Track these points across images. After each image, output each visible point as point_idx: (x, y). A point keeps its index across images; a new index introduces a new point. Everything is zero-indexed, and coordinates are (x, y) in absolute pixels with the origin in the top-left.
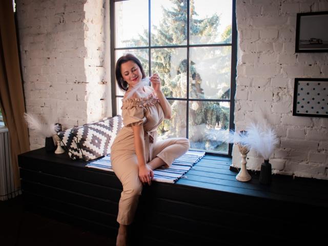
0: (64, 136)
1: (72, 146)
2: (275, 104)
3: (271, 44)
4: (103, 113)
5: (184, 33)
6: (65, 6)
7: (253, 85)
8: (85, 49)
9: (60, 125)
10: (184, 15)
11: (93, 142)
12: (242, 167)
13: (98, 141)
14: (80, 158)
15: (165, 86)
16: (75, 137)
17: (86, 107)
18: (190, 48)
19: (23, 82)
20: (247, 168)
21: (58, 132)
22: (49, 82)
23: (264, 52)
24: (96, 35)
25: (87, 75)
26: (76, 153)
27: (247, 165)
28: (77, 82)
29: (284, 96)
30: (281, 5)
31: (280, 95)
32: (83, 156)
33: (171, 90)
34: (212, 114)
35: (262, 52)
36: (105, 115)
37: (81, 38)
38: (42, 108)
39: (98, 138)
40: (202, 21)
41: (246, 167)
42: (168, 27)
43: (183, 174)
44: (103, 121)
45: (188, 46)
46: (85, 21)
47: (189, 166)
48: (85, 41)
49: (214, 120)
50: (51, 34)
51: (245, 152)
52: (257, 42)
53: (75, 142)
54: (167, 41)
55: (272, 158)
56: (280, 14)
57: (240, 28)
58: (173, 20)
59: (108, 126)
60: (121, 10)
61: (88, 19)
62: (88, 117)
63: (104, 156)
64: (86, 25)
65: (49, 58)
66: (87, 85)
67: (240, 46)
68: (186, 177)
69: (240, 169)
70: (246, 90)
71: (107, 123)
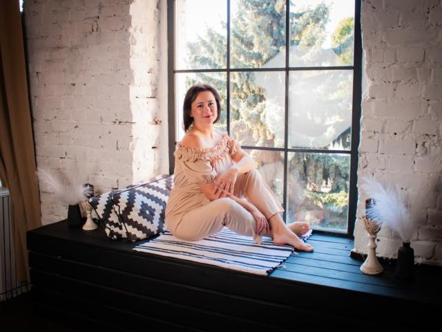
0: (98, 204)
1: (110, 219)
2: (419, 158)
3: (413, 71)
4: (156, 168)
5: (272, 35)
6: (100, 7)
7: (386, 130)
8: (131, 72)
9: (91, 186)
10: (271, 5)
11: (142, 213)
12: (369, 252)
13: (150, 212)
14: (123, 236)
15: (240, 120)
16: (115, 206)
17: (132, 160)
18: (290, 72)
19: (33, 120)
20: (377, 255)
21: (89, 197)
22: (74, 122)
23: (403, 82)
24: (146, 51)
25: (133, 112)
26: (117, 230)
27: (377, 250)
28: (118, 122)
29: (433, 148)
30: (428, 13)
31: (426, 145)
32: (128, 234)
33: (250, 127)
34: (316, 167)
35: (400, 82)
36: (158, 171)
37: (125, 55)
38: (62, 160)
39: (150, 207)
40: (301, 15)
41: (375, 253)
42: (246, 25)
43: (281, 263)
44: (156, 181)
45: (287, 69)
46: (131, 30)
47: (289, 250)
48: (131, 59)
49: (320, 176)
50: (77, 48)
51: (374, 231)
52: (392, 66)
53: (116, 212)
54: (243, 47)
55: (414, 240)
56: (427, 26)
57: (367, 45)
58: (255, 14)
59: (165, 189)
60: (184, 12)
61: (136, 27)
62: (134, 175)
63: (158, 235)
64: (133, 36)
65: (74, 85)
66: (133, 126)
67: (367, 72)
68: (284, 266)
69: (366, 256)
70: (376, 137)
71: (162, 184)
